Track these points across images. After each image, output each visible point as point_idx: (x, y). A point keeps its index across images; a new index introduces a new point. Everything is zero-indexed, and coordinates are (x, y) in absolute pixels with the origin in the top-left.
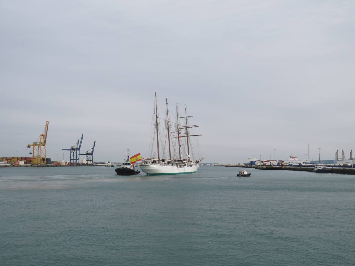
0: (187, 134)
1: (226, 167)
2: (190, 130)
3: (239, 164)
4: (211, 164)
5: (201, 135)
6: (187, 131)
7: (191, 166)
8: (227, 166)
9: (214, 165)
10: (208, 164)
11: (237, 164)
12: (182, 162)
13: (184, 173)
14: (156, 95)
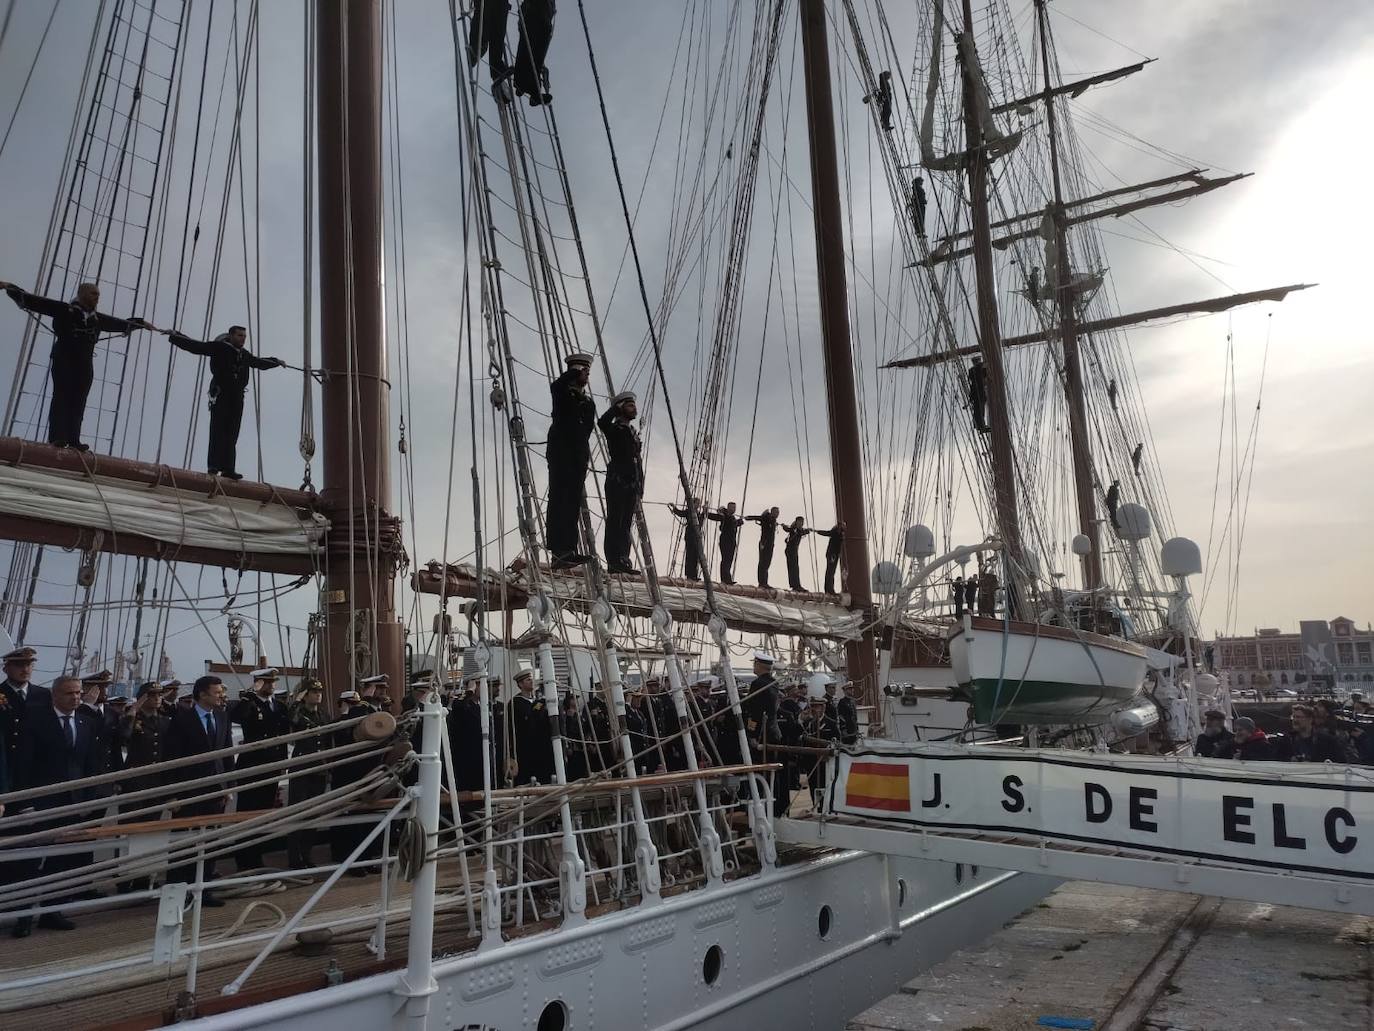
5: (1277, 294)
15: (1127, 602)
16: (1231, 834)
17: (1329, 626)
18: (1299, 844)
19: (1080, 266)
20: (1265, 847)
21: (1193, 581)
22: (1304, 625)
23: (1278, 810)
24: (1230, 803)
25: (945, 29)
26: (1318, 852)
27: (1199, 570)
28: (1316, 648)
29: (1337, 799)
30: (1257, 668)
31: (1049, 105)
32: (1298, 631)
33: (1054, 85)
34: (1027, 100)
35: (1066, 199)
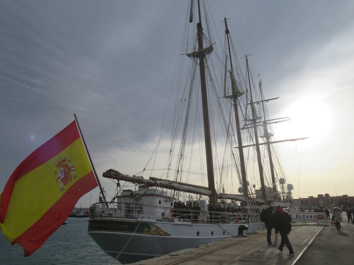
5: (304, 139)
15: (282, 195)
16: (297, 217)
17: (324, 196)
18: (301, 218)
19: (269, 132)
20: (299, 218)
21: (292, 191)
22: (319, 195)
23: (300, 215)
24: (297, 215)
25: (248, 100)
26: (303, 218)
27: (293, 189)
28: (321, 201)
29: (304, 214)
30: (309, 205)
31: (263, 103)
32: (317, 197)
33: (263, 100)
34: (259, 102)
35: (266, 120)
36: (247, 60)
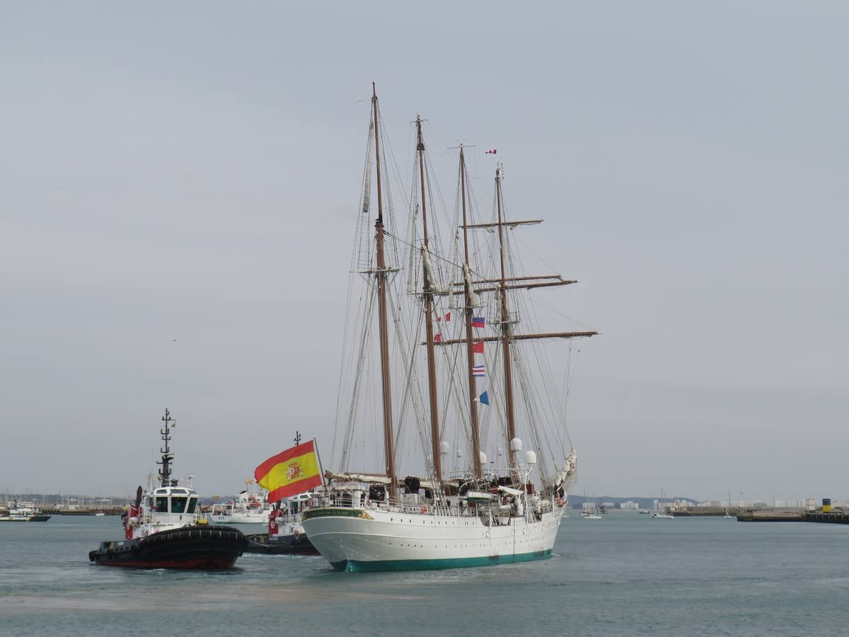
0: (505, 328)
1: (741, 519)
2: (519, 301)
3: (826, 502)
4: (646, 503)
5: (589, 334)
6: (504, 307)
7: (539, 518)
8: (746, 516)
9: (662, 506)
10: (625, 500)
11: (814, 505)
12: (501, 492)
13: (514, 559)
14: (375, 99)
31: (500, 230)
33: (502, 221)
36: (462, 157)
